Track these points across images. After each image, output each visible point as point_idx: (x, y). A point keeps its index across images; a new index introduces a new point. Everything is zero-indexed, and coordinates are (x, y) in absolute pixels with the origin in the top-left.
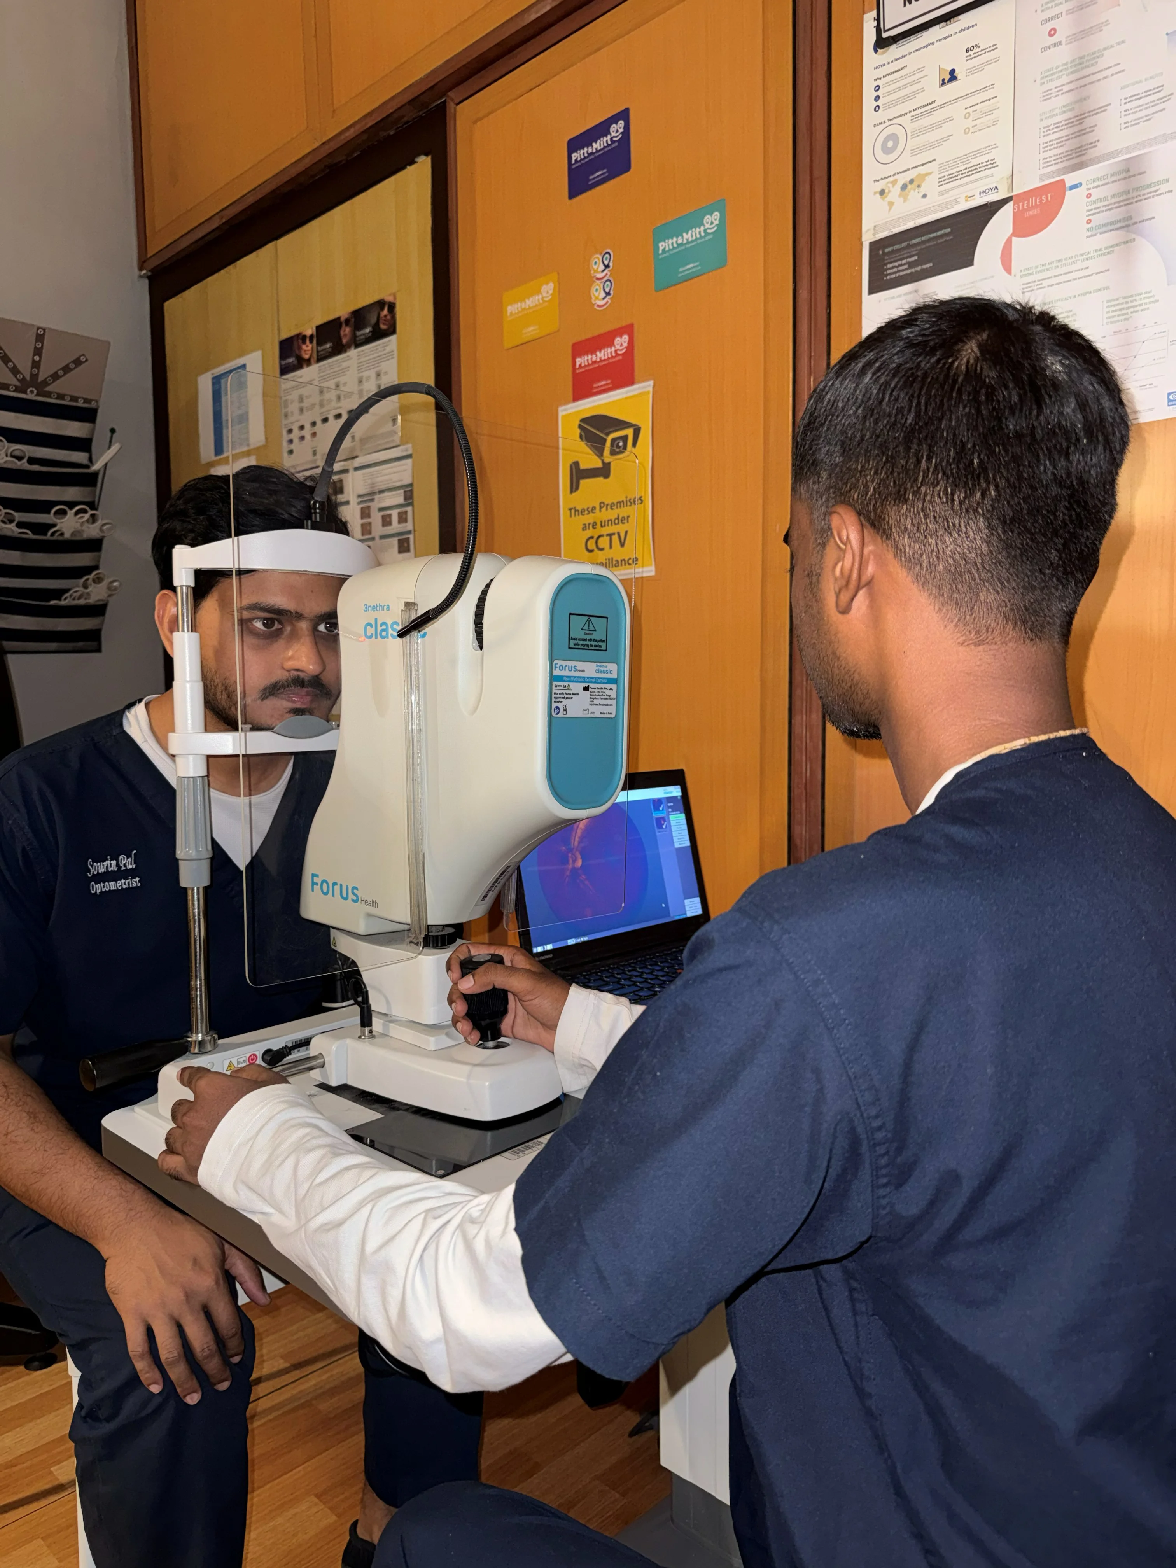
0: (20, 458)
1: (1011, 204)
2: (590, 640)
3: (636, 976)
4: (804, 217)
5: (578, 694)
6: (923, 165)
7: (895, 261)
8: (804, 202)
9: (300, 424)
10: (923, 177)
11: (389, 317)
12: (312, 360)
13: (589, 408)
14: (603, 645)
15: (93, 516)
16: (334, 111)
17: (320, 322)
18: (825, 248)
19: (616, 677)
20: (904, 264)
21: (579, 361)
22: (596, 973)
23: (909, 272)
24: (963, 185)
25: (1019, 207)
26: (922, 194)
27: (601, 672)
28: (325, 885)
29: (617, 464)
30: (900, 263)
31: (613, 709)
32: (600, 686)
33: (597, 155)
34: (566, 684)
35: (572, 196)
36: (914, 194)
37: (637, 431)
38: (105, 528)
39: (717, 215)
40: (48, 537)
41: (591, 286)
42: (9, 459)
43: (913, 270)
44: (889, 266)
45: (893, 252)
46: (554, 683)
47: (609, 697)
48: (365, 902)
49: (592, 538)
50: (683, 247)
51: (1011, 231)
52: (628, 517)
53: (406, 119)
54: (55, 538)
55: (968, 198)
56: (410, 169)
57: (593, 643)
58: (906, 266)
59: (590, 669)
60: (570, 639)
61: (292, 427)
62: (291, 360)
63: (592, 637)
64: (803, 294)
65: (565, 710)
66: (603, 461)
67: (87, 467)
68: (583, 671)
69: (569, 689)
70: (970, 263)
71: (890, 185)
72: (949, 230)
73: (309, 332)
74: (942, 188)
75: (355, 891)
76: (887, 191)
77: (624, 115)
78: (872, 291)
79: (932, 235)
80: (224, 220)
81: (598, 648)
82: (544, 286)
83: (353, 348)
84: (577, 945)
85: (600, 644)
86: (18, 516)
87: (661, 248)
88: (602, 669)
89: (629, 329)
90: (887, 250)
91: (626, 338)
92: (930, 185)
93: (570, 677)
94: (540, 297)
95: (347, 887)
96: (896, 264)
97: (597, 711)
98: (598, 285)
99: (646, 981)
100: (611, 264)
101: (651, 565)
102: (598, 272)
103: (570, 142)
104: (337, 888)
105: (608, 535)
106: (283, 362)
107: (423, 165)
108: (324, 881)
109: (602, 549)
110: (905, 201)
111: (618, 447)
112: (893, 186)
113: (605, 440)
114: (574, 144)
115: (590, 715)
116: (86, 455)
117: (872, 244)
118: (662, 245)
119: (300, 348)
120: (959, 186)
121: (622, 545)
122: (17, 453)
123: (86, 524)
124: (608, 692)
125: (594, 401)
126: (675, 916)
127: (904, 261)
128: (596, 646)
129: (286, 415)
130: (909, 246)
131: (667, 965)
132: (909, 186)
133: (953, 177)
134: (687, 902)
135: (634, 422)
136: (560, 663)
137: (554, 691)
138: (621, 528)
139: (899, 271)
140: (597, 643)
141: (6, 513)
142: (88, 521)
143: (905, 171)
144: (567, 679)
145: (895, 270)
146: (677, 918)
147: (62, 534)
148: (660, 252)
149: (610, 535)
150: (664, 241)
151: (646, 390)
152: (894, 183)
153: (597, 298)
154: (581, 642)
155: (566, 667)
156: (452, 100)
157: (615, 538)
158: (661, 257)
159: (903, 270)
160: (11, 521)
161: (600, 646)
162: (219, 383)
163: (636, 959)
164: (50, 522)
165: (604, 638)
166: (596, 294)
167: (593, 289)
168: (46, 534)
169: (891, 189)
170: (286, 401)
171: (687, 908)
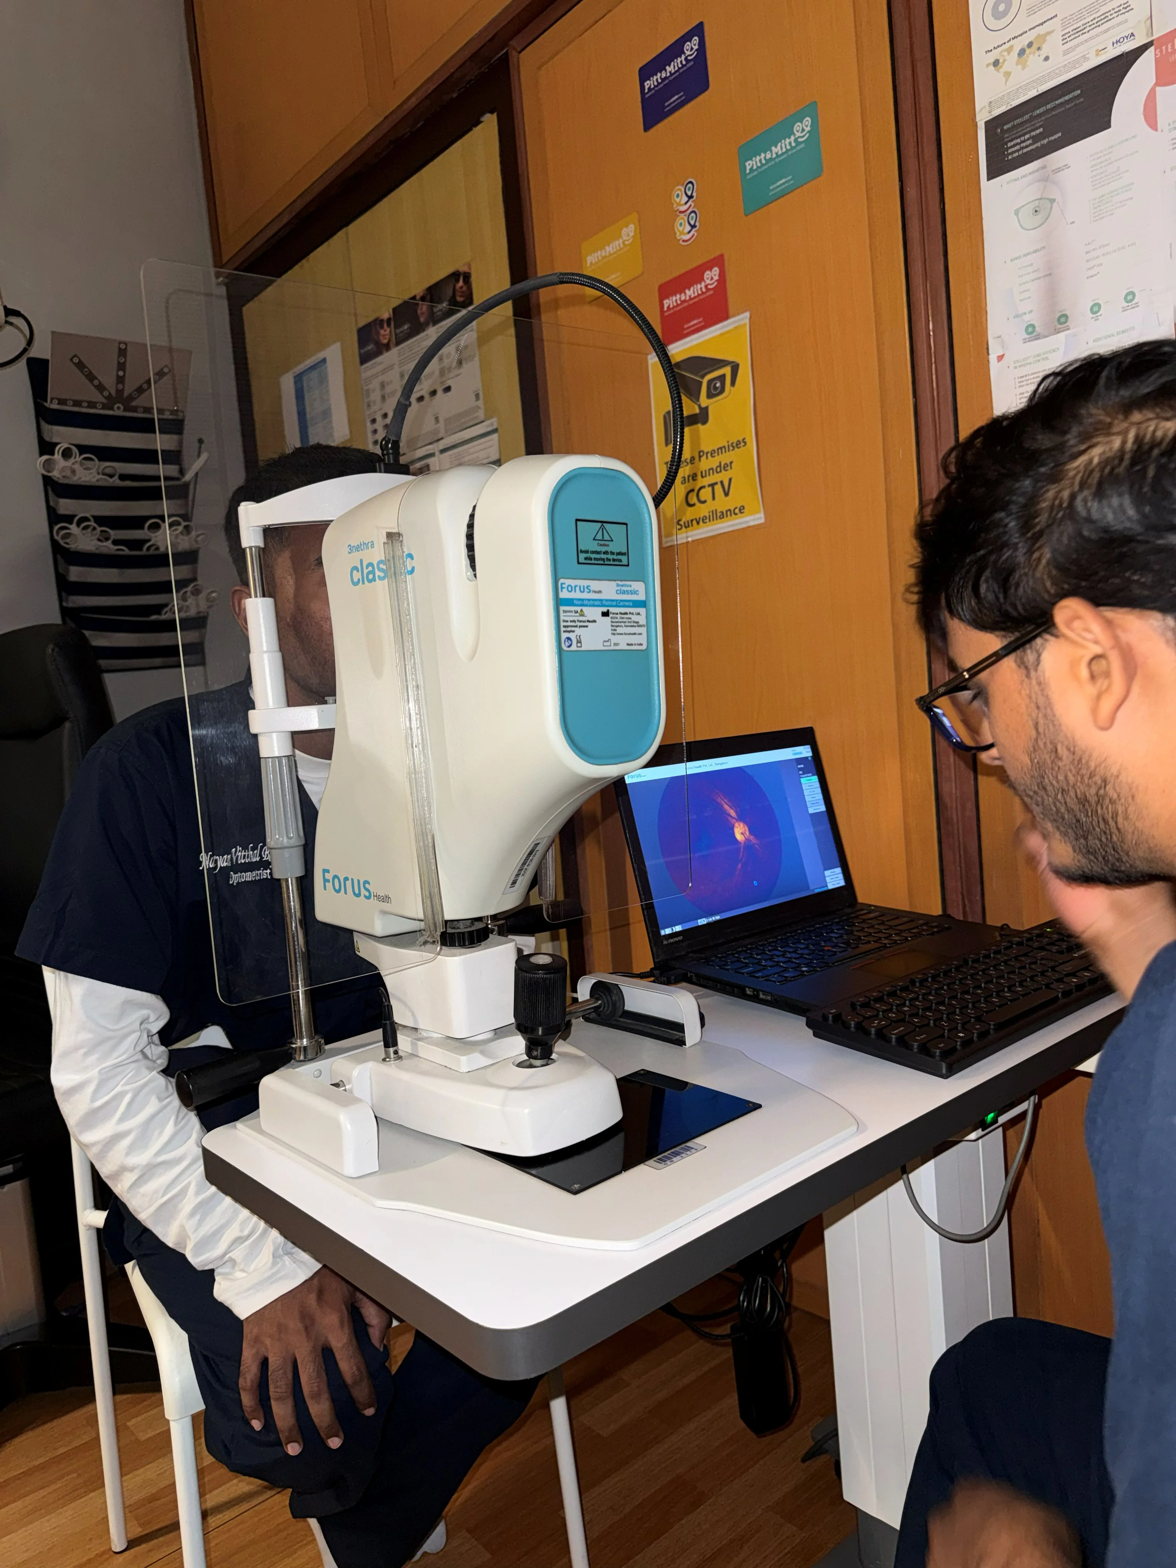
0: (111, 476)
1: (1152, 49)
2: (606, 553)
3: (778, 956)
4: (907, 106)
5: (594, 621)
6: (1042, 24)
7: (1017, 138)
8: (906, 89)
9: (383, 412)
10: (1042, 38)
11: (464, 289)
12: (391, 345)
13: (682, 351)
14: (624, 559)
15: (186, 527)
16: (395, 82)
17: (396, 303)
18: (934, 137)
19: (644, 598)
20: (1028, 139)
21: (666, 303)
22: (733, 954)
23: (1034, 147)
24: (1091, 38)
25: (1161, 51)
26: (1043, 57)
27: (624, 592)
28: (336, 881)
29: (714, 406)
30: (1022, 139)
31: (643, 639)
32: (623, 610)
33: (671, 78)
34: (578, 609)
35: (647, 128)
36: (1034, 59)
37: (735, 368)
38: (199, 539)
39: (808, 121)
40: (144, 552)
41: (675, 220)
42: (101, 476)
43: (1038, 144)
44: (1009, 145)
45: (1014, 127)
46: (562, 608)
47: (637, 624)
48: (378, 897)
49: (692, 490)
50: (773, 163)
51: (1154, 81)
52: (731, 463)
53: (468, 78)
54: (152, 552)
55: (1098, 53)
56: (477, 130)
57: (610, 557)
58: (1030, 142)
59: (608, 590)
60: (579, 551)
61: (376, 417)
62: (370, 347)
63: (609, 549)
64: (912, 193)
65: (579, 642)
66: (699, 406)
67: (178, 479)
68: (600, 592)
69: (582, 615)
70: (1107, 125)
71: (1005, 53)
72: (1079, 92)
73: (386, 316)
74: (1067, 46)
75: (367, 886)
76: (1001, 61)
77: (698, 30)
78: (991, 176)
79: (1058, 102)
80: (294, 213)
81: (617, 563)
82: (625, 229)
83: (431, 324)
84: (709, 924)
85: (619, 557)
86: (114, 534)
87: (748, 168)
88: (625, 589)
89: (719, 261)
90: (1005, 127)
91: (716, 270)
92: (1053, 45)
93: (582, 600)
94: (621, 241)
95: (359, 881)
96: (1018, 141)
97: (622, 642)
98: (682, 219)
99: (790, 961)
100: (694, 194)
101: (759, 512)
102: (682, 205)
103: (641, 70)
104: (349, 883)
105: (709, 485)
106: (362, 351)
107: (490, 123)
108: (335, 877)
109: (705, 502)
110: (1023, 69)
111: (715, 388)
112: (1009, 54)
113: (701, 383)
114: (645, 73)
115: (612, 648)
116: (176, 467)
117: (987, 123)
118: (749, 165)
119: (378, 333)
120: (1086, 41)
121: (727, 494)
122: (108, 471)
123: (181, 537)
124: (634, 618)
125: (686, 343)
126: (816, 888)
127: (1027, 136)
128: (614, 560)
129: (369, 406)
130: (1032, 118)
131: (810, 941)
132: (1028, 51)
133: (1079, 32)
134: (827, 873)
135: (731, 359)
136: (568, 582)
137: (562, 618)
138: (724, 476)
139: (1022, 148)
140: (615, 557)
141: (102, 531)
142: (182, 533)
143: (1021, 35)
144: (580, 602)
145: (1018, 147)
146: (817, 891)
147: (157, 549)
148: (748, 171)
149: (712, 485)
150: (751, 159)
151: (742, 323)
152: (1010, 50)
153: (682, 233)
154: (593, 556)
155: (573, 588)
156: (515, 49)
157: (718, 488)
158: (748, 177)
159: (1027, 147)
160: (107, 539)
161: (621, 561)
162: (301, 381)
163: (775, 937)
164: (147, 538)
165: (624, 550)
166: (681, 229)
167: (677, 224)
168: (141, 549)
169: (1007, 57)
170: (368, 390)
171: (828, 880)
